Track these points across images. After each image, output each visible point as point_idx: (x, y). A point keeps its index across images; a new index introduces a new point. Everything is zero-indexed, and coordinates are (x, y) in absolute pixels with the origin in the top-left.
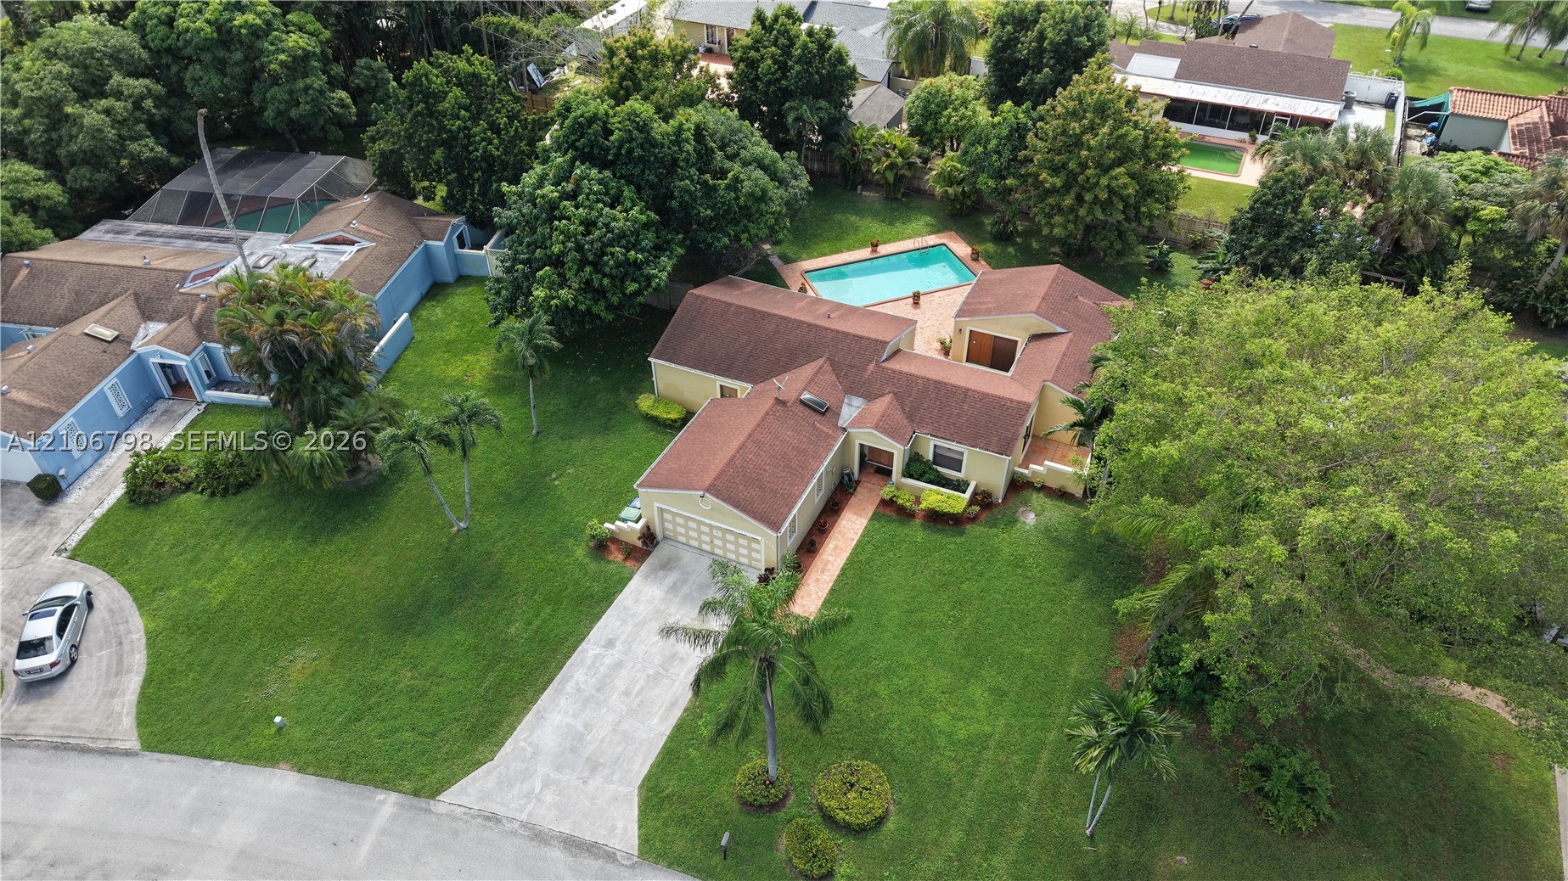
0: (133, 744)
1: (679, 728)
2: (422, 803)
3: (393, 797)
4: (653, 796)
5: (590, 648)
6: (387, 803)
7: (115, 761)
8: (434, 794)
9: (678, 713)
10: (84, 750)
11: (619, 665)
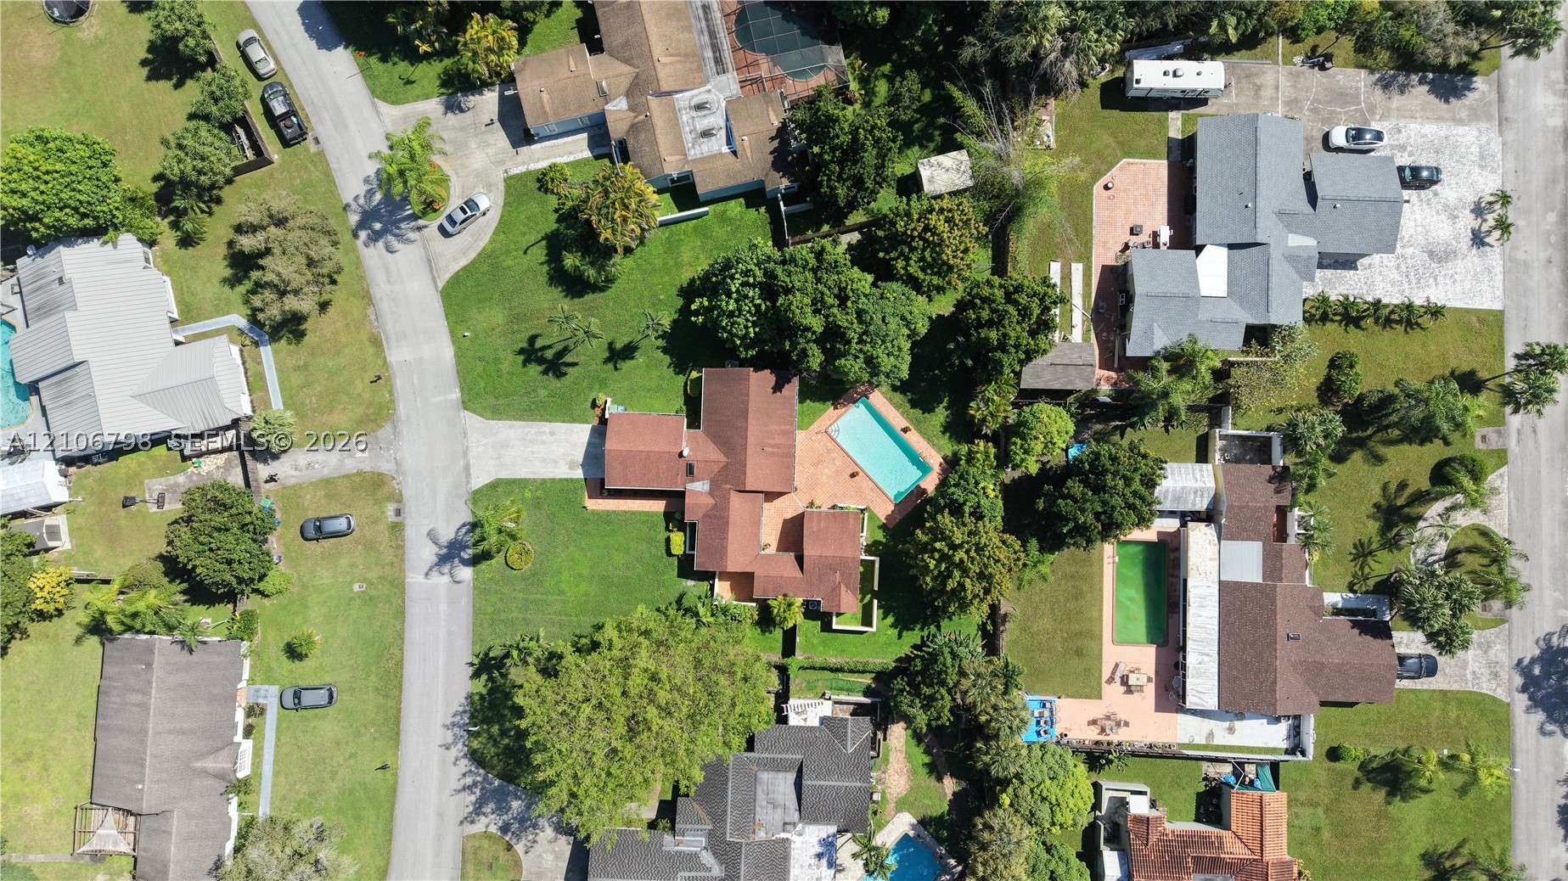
0: (441, 285)
1: (526, 480)
2: (461, 406)
3: (459, 395)
4: (495, 486)
5: (547, 427)
6: (456, 395)
7: (431, 286)
8: (465, 408)
9: (532, 477)
10: (431, 271)
11: (544, 443)
